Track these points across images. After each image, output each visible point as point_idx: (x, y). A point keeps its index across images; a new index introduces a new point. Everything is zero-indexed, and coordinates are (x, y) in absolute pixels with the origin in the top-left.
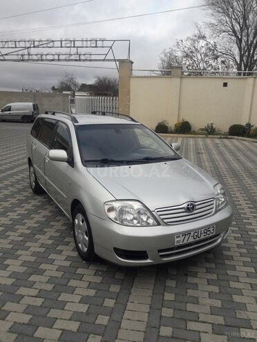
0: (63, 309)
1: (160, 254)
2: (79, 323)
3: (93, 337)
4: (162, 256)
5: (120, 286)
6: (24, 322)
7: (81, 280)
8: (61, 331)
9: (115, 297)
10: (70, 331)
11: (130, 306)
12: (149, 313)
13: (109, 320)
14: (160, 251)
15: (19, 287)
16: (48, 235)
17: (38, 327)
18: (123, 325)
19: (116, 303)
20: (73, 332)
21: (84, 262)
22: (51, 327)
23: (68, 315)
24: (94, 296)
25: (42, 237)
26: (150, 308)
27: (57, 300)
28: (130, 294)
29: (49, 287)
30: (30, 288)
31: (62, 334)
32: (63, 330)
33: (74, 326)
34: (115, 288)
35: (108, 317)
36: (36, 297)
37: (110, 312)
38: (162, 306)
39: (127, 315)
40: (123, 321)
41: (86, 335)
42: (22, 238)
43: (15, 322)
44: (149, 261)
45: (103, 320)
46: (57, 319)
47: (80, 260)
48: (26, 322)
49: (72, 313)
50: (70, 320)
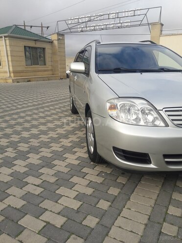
0: (56, 202)
1: (166, 160)
2: (65, 219)
3: (74, 238)
4: (168, 163)
5: (119, 190)
6: (16, 206)
7: (83, 178)
8: (45, 224)
9: (112, 199)
10: (53, 225)
11: (125, 212)
12: (146, 225)
13: (98, 223)
14: (165, 156)
15: (28, 175)
16: (70, 139)
17: (26, 214)
18: (111, 233)
19: (110, 206)
20: (56, 227)
21: (92, 163)
22: (37, 218)
23: (58, 208)
24: (91, 195)
25: (65, 140)
26: (149, 219)
27: (55, 192)
28: (129, 199)
29: (53, 180)
30: (37, 178)
31: (45, 226)
32: (48, 223)
33: (59, 221)
34: (114, 191)
35: (97, 220)
36: (38, 186)
37: (102, 215)
38: (164, 220)
39: (119, 221)
40: (113, 228)
41: (67, 234)
42: (49, 140)
43: (9, 206)
44: (152, 166)
45: (91, 221)
46: (47, 210)
47: (89, 161)
48: (18, 207)
49: (63, 207)
50: (59, 214)
